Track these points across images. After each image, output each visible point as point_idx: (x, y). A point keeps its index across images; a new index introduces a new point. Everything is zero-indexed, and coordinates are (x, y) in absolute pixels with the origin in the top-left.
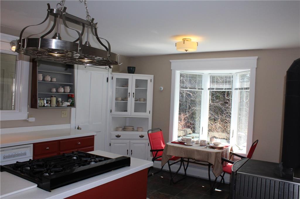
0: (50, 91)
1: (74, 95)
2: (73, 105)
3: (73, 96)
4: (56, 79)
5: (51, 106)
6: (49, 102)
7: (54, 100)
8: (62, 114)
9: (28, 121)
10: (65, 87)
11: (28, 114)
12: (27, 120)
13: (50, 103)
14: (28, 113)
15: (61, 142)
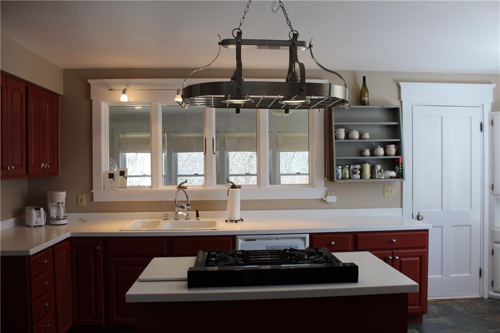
0: (361, 153)
1: (402, 158)
2: (400, 175)
3: (401, 161)
4: (369, 135)
5: (361, 178)
6: (359, 172)
7: (367, 167)
8: (385, 191)
9: (325, 201)
10: (387, 146)
11: (325, 190)
12: (325, 199)
13: (361, 174)
14: (326, 188)
15: (358, 235)
